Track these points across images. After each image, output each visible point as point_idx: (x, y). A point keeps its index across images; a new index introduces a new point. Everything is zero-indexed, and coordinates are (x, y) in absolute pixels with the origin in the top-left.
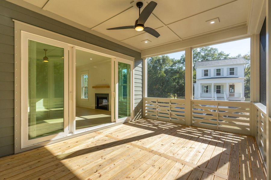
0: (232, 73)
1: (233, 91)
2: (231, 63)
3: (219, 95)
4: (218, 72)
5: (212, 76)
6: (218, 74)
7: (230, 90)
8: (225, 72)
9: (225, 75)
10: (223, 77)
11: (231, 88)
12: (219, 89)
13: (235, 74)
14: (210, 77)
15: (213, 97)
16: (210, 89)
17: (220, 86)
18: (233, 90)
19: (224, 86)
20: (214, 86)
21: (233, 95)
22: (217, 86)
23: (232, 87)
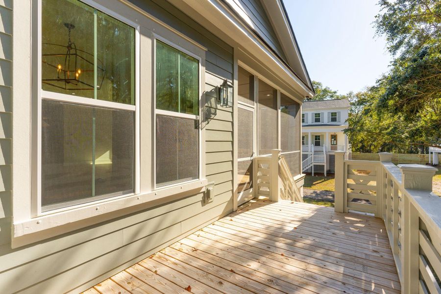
0: (334, 120)
1: (335, 144)
2: (333, 106)
3: (318, 148)
4: (317, 118)
5: (310, 123)
6: (317, 120)
7: (331, 142)
8: (326, 119)
9: (326, 122)
10: (323, 124)
11: (333, 139)
12: (317, 140)
13: (337, 120)
14: (307, 124)
15: (309, 151)
16: (307, 140)
17: (319, 136)
18: (335, 141)
19: (324, 137)
20: (312, 136)
21: (336, 149)
22: (316, 136)
23: (334, 137)
